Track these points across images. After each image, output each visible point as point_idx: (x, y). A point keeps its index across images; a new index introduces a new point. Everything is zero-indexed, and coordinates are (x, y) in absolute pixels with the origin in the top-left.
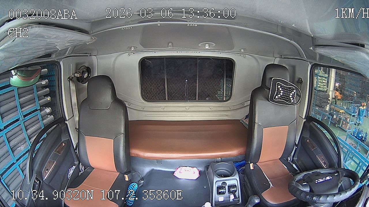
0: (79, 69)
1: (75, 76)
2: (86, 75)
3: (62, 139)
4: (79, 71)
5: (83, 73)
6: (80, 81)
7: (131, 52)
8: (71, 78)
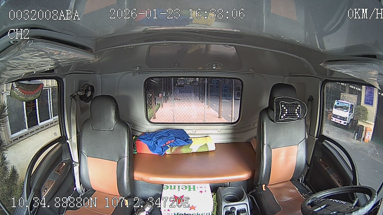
0: (82, 87)
1: (77, 94)
2: (89, 94)
3: (63, 159)
4: (82, 89)
5: (87, 91)
6: (84, 100)
7: (137, 72)
8: (73, 95)
